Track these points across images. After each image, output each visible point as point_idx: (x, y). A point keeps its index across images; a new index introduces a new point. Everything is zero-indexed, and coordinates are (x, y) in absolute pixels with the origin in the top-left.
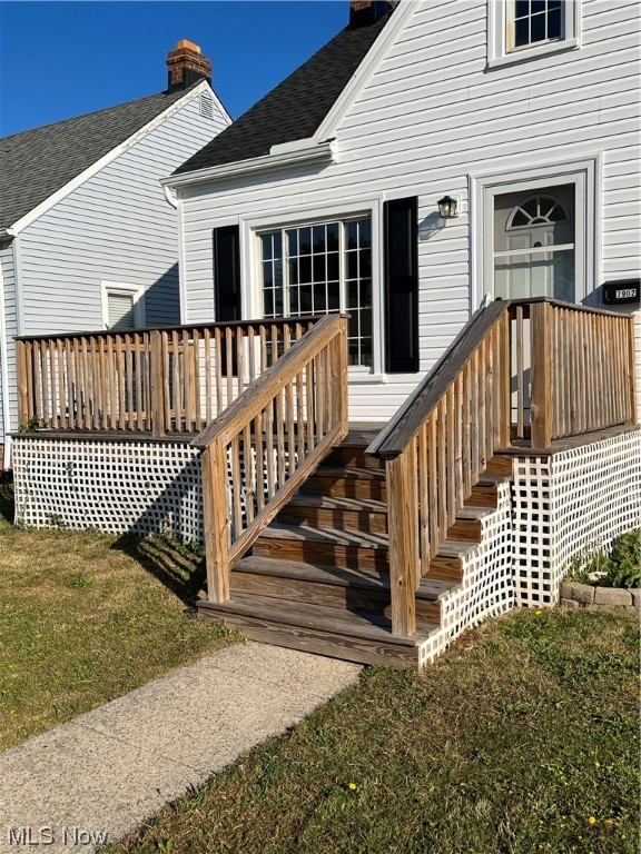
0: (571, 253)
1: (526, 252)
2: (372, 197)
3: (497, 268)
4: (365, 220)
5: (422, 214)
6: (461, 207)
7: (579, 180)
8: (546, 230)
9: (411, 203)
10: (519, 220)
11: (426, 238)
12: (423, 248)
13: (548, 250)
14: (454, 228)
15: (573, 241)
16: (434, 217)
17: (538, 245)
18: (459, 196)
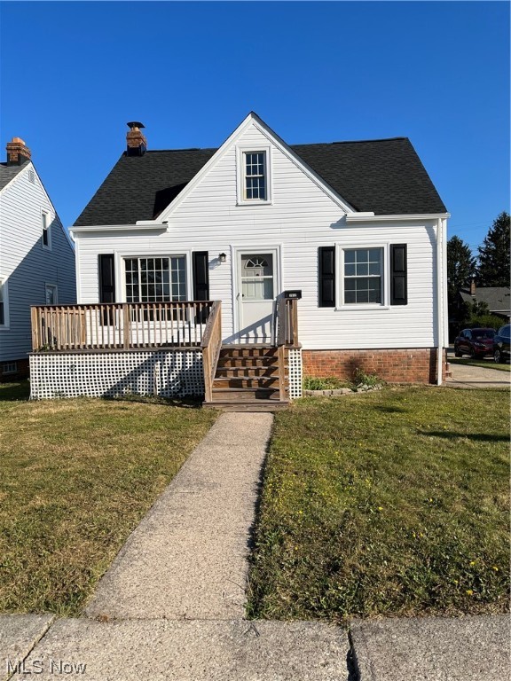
0: (272, 279)
1: (254, 278)
2: (187, 249)
3: (243, 282)
4: (183, 259)
5: (210, 259)
6: (228, 257)
7: (274, 253)
8: (260, 270)
9: (205, 254)
10: (250, 265)
11: (212, 269)
12: (210, 271)
13: (261, 277)
14: (225, 266)
15: (272, 274)
16: (215, 260)
17: (258, 275)
18: (227, 253)
